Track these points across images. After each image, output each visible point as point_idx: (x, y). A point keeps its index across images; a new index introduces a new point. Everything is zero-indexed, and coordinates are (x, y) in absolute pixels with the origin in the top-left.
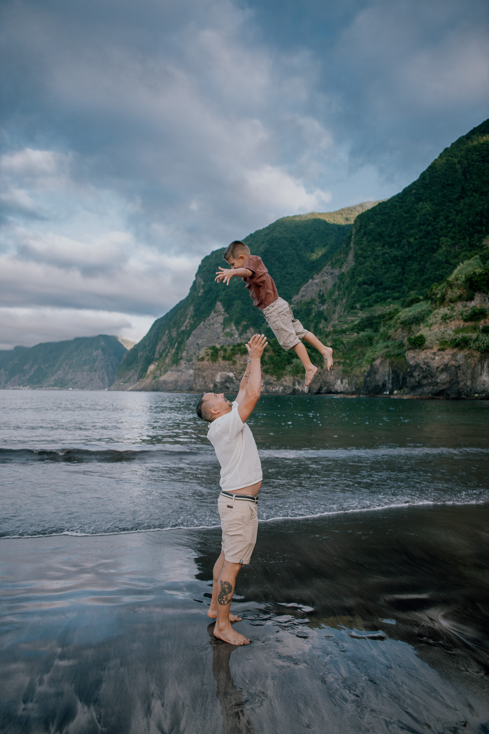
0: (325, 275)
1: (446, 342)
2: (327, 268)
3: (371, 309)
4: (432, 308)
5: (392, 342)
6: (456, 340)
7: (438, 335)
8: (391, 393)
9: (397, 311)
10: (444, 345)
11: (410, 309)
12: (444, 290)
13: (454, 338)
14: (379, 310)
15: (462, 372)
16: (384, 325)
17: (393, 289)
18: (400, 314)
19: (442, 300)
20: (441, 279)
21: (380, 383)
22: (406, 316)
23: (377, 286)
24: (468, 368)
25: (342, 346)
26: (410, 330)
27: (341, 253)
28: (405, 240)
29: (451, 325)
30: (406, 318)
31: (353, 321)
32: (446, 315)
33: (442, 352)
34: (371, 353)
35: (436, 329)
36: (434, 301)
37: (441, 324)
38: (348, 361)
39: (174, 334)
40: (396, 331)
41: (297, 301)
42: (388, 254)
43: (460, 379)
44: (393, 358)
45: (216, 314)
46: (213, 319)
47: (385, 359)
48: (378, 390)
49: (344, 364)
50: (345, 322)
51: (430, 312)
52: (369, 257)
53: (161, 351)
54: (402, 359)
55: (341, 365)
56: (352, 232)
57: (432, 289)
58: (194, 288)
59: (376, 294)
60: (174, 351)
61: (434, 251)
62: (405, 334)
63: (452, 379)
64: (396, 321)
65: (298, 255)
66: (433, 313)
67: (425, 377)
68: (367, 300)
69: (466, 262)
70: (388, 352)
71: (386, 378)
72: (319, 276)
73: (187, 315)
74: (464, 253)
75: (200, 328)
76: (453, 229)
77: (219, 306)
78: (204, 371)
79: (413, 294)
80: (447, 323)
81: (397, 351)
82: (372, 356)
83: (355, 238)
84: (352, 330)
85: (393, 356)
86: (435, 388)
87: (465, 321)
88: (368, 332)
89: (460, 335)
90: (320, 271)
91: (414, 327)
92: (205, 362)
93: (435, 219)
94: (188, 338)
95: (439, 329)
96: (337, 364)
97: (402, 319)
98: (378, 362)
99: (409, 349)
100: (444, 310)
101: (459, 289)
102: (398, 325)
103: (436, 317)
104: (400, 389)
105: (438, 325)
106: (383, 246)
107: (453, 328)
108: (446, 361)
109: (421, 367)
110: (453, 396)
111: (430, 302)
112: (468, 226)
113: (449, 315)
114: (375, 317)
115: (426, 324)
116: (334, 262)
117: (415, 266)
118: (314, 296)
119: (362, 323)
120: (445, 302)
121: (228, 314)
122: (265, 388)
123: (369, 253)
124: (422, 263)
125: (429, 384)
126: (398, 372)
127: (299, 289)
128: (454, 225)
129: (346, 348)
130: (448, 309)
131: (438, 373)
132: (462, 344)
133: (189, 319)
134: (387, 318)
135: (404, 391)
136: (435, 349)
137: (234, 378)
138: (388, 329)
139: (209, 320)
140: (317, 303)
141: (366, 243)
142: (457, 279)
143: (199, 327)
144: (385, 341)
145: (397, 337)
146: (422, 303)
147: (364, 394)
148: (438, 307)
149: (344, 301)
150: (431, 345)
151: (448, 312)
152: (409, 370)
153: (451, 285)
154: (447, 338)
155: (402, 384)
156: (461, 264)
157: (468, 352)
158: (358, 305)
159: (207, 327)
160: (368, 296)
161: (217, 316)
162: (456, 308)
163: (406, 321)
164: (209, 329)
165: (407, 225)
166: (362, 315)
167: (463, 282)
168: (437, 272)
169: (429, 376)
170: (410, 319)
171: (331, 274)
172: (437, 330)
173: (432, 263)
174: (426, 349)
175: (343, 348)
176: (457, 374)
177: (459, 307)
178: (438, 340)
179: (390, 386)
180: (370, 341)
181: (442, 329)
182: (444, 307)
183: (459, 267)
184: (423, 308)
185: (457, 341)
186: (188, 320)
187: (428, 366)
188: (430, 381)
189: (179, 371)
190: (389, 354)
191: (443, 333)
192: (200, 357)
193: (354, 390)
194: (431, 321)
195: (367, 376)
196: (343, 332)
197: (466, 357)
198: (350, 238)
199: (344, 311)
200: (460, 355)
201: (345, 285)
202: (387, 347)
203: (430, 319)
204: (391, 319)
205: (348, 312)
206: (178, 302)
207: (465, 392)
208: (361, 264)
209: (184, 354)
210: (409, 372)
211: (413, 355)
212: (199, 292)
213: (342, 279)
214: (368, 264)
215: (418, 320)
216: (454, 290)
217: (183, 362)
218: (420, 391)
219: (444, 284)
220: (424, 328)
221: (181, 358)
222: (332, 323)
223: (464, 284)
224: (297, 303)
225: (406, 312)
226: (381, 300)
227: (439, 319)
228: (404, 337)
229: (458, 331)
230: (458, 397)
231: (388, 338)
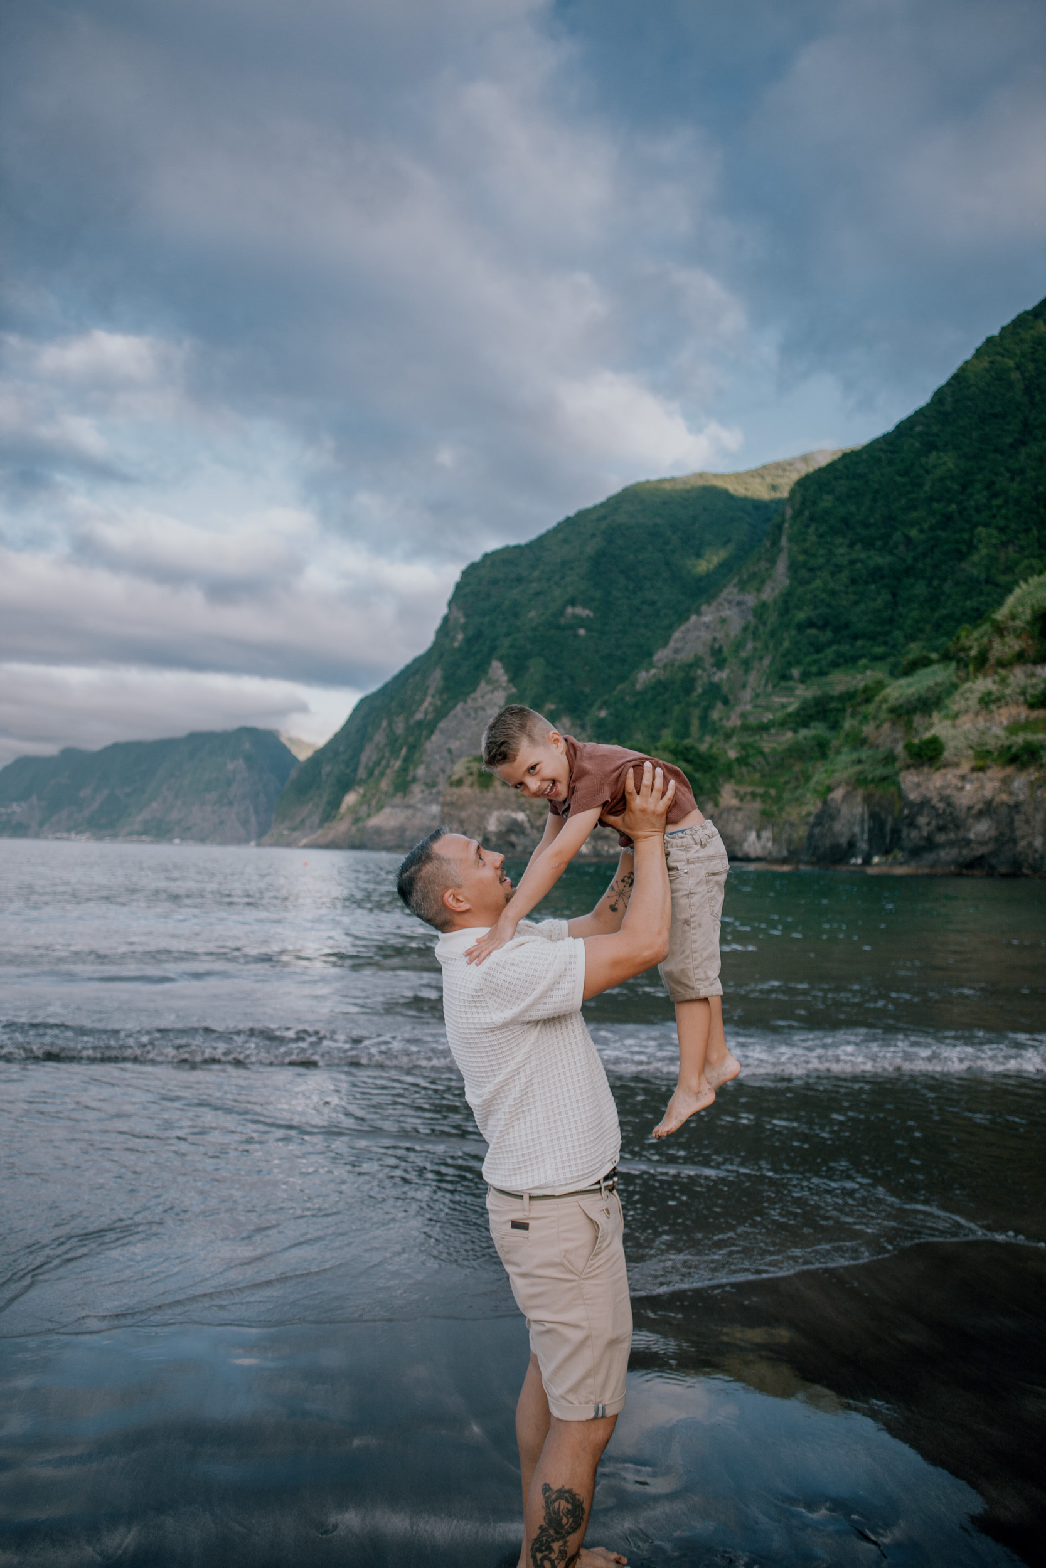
0: (726, 605)
1: (989, 753)
2: (730, 592)
3: (824, 679)
4: (959, 677)
5: (870, 752)
6: (1010, 747)
7: (971, 736)
8: (867, 861)
9: (880, 685)
10: (983, 758)
11: (909, 680)
12: (985, 640)
13: (1007, 743)
14: (841, 682)
15: (1023, 817)
16: (853, 715)
17: (872, 637)
18: (888, 690)
19: (981, 662)
20: (977, 616)
21: (843, 841)
22: (901, 695)
23: (837, 630)
24: (1036, 809)
25: (760, 759)
26: (909, 727)
27: (759, 559)
28: (899, 533)
29: (1000, 715)
30: (901, 701)
31: (784, 706)
32: (990, 693)
33: (981, 774)
34: (824, 775)
35: (966, 724)
36: (962, 665)
37: (977, 714)
38: (773, 792)
39: (400, 728)
40: (878, 727)
41: (665, 661)
42: (862, 562)
43: (1019, 833)
44: (871, 787)
45: (489, 688)
46: (482, 697)
47: (855, 789)
48: (839, 854)
49: (764, 797)
50: (768, 708)
51: (955, 686)
52: (820, 568)
53: (371, 764)
54: (892, 789)
55: (759, 800)
56: (783, 515)
57: (958, 638)
58: (445, 630)
59: (835, 647)
60: (397, 764)
61: (961, 556)
62: (898, 735)
63: (1002, 834)
64: (879, 707)
65: (667, 563)
66: (960, 690)
67: (941, 829)
68: (815, 662)
69: (1034, 580)
70: (861, 772)
71: (857, 829)
72: (712, 608)
73: (428, 688)
74: (1026, 562)
75: (455, 716)
76: (1004, 511)
77: (497, 669)
78: (462, 808)
79: (915, 649)
80: (991, 712)
81: (880, 771)
82: (827, 782)
83: (791, 526)
84: (783, 724)
85: (872, 781)
86: (965, 852)
87: (1032, 706)
88: (818, 729)
89: (1020, 739)
90: (714, 597)
91: (918, 720)
92: (466, 790)
93: (964, 487)
94: (428, 737)
95: (974, 724)
96: (749, 797)
97: (892, 702)
98: (838, 794)
99: (908, 767)
100: (984, 684)
101: (1018, 637)
102: (883, 715)
103: (967, 699)
104: (887, 852)
105: (971, 715)
106: (852, 545)
107: (1005, 723)
108: (988, 793)
109: (933, 807)
110: (1003, 869)
111: (953, 665)
112: (1035, 504)
113: (997, 694)
114: (832, 698)
115: (943, 713)
116: (745, 577)
117: (921, 589)
118: (702, 650)
119: (803, 709)
120: (987, 666)
121: (515, 686)
122: (594, 847)
123: (821, 560)
124: (936, 582)
125: (951, 844)
126: (883, 815)
127: (669, 637)
128: (1006, 502)
129: (768, 763)
130: (994, 682)
131: (970, 821)
132: (1025, 758)
133: (433, 696)
134: (859, 700)
135: (895, 858)
136: (965, 768)
137: (527, 825)
138: (861, 723)
139: (475, 699)
140: (707, 666)
141: (813, 538)
142: (1013, 617)
143: (452, 713)
144: (854, 748)
145: (880, 741)
146: (935, 667)
147: (807, 863)
148: (972, 676)
149: (766, 662)
150: (956, 759)
151: (994, 688)
152: (906, 812)
153: (1000, 630)
154: (991, 744)
155: (891, 841)
156: (1023, 585)
157: (1037, 775)
158: (796, 672)
159: (468, 715)
160: (818, 651)
161: (492, 691)
162: (1011, 679)
163: (901, 706)
164: (475, 719)
165: (903, 501)
166: (804, 692)
167: (1028, 623)
168: (968, 603)
169: (951, 826)
170: (909, 702)
171: (739, 604)
172: (968, 726)
173: (957, 583)
174: (945, 766)
175: (763, 762)
176: (1012, 822)
177: (1018, 676)
178: (971, 747)
179: (863, 846)
180: (821, 749)
181: (981, 723)
182: (985, 676)
183: (1017, 592)
184: (939, 679)
185: (1014, 750)
186: (429, 699)
187: (949, 804)
188: (952, 836)
189: (408, 807)
190: (862, 777)
191: (983, 733)
192: (455, 777)
193: (785, 853)
194: (955, 708)
195: (816, 825)
196: (764, 728)
197: (1032, 785)
198: (780, 527)
199: (766, 685)
200: (1021, 781)
201: (769, 628)
202: (859, 761)
203: (954, 702)
204: (868, 701)
205: (774, 687)
206: (408, 660)
207: (1030, 860)
208: (804, 583)
209: (421, 771)
210: (907, 817)
211: (916, 780)
212: (453, 639)
213: (761, 614)
214: (818, 583)
215: (927, 704)
216: (1007, 639)
217: (417, 789)
218: (930, 857)
219: (986, 627)
220: (941, 721)
221: (414, 780)
222: (739, 709)
223: (1028, 628)
224: (665, 666)
225: (901, 686)
226: (846, 661)
227: (973, 701)
228: (895, 741)
229: (1014, 728)
230: (1015, 872)
231: (861, 742)
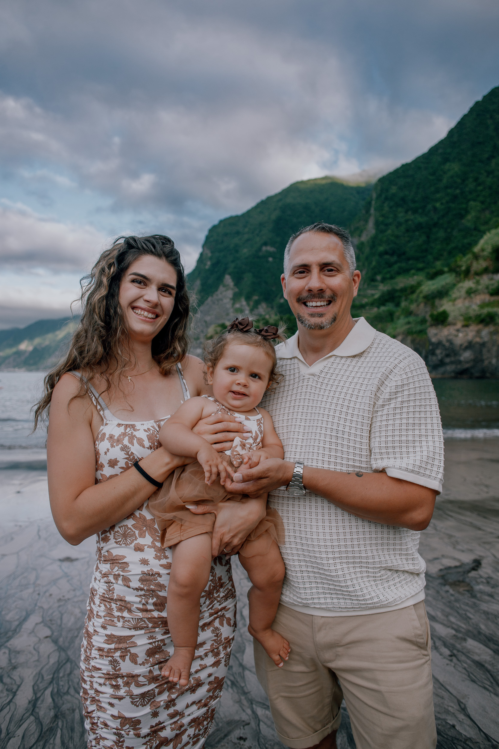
1: (470, 318)
3: (393, 281)
4: (457, 281)
5: (414, 318)
6: (480, 315)
7: (462, 310)
9: (419, 284)
10: (468, 320)
11: (434, 281)
12: (469, 262)
13: (479, 313)
14: (402, 282)
15: (487, 349)
16: (406, 300)
17: (417, 259)
18: (423, 287)
19: (467, 273)
20: (466, 249)
22: (429, 289)
23: (399, 256)
24: (493, 345)
26: (433, 306)
27: (360, 220)
28: (430, 205)
29: (476, 299)
30: (429, 292)
31: (373, 295)
32: (471, 289)
33: (466, 329)
34: (392, 329)
35: (460, 304)
36: (458, 274)
37: (465, 299)
40: (418, 306)
42: (412, 220)
43: (485, 357)
44: (415, 335)
45: (225, 289)
46: (221, 294)
47: (406, 335)
50: (365, 296)
51: (454, 285)
52: (390, 224)
54: (424, 336)
56: (372, 198)
57: (456, 261)
58: (201, 260)
59: (399, 264)
61: (462, 217)
62: (428, 310)
63: (476, 358)
64: (418, 296)
66: (457, 287)
67: (448, 356)
68: (389, 272)
69: (493, 231)
70: (410, 327)
73: (194, 289)
74: (494, 220)
75: (208, 304)
76: (483, 193)
77: (228, 279)
79: (438, 265)
80: (472, 298)
81: (419, 328)
82: (393, 333)
83: (376, 203)
84: (372, 304)
85: (415, 332)
86: (459, 366)
87: (492, 294)
88: (389, 307)
89: (485, 311)
91: (437, 302)
95: (463, 304)
97: (425, 293)
99: (431, 325)
100: (469, 284)
101: (485, 260)
102: (421, 300)
103: (460, 292)
105: (462, 299)
106: (406, 212)
107: (478, 303)
108: (470, 338)
109: (444, 346)
110: (477, 375)
111: (454, 274)
113: (475, 289)
114: (396, 291)
115: (449, 298)
116: (353, 230)
117: (441, 234)
119: (383, 296)
120: (470, 275)
121: (237, 288)
123: (391, 220)
124: (449, 230)
125: (452, 363)
126: (421, 349)
128: (485, 188)
130: (474, 283)
131: (461, 351)
132: (488, 320)
133: (196, 294)
134: (409, 292)
136: (459, 325)
138: (409, 304)
139: (217, 295)
141: (386, 209)
142: (483, 250)
143: (206, 302)
144: (406, 316)
145: (419, 312)
146: (446, 275)
148: (462, 280)
149: (364, 272)
150: (454, 321)
151: (473, 286)
152: (430, 347)
153: (476, 257)
154: (472, 313)
156: (488, 233)
157: (493, 328)
158: (379, 278)
159: (214, 303)
160: (390, 267)
161: (226, 291)
162: (482, 282)
163: (429, 295)
164: (218, 305)
165: (432, 189)
166: (383, 288)
167: (490, 253)
168: (465, 240)
169: (452, 354)
170: (433, 293)
173: (460, 231)
174: (450, 324)
176: (481, 352)
177: (485, 280)
178: (462, 315)
180: (391, 317)
181: (467, 303)
182: (469, 280)
183: (486, 237)
184: (447, 281)
185: (482, 316)
187: (451, 343)
188: (453, 359)
190: (410, 331)
191: (468, 308)
192: (209, 335)
194: (454, 296)
196: (363, 305)
197: (492, 334)
198: (370, 203)
199: (365, 284)
200: (485, 332)
201: (365, 255)
202: (409, 323)
203: (454, 293)
204: (413, 292)
205: (368, 285)
208: (382, 232)
210: (431, 350)
211: (435, 332)
212: (206, 264)
213: (362, 249)
214: (389, 232)
215: (442, 294)
216: (480, 262)
218: (441, 370)
219: (469, 256)
220: (447, 302)
223: (490, 256)
225: (429, 285)
226: (404, 271)
227: (463, 292)
228: (426, 312)
229: (483, 306)
230: (483, 376)
231: (409, 313)
